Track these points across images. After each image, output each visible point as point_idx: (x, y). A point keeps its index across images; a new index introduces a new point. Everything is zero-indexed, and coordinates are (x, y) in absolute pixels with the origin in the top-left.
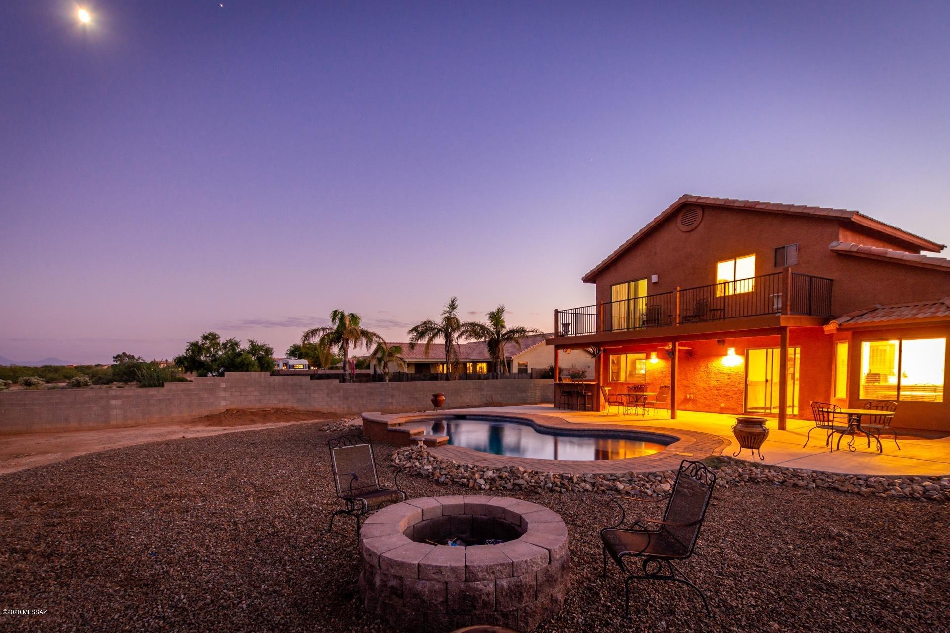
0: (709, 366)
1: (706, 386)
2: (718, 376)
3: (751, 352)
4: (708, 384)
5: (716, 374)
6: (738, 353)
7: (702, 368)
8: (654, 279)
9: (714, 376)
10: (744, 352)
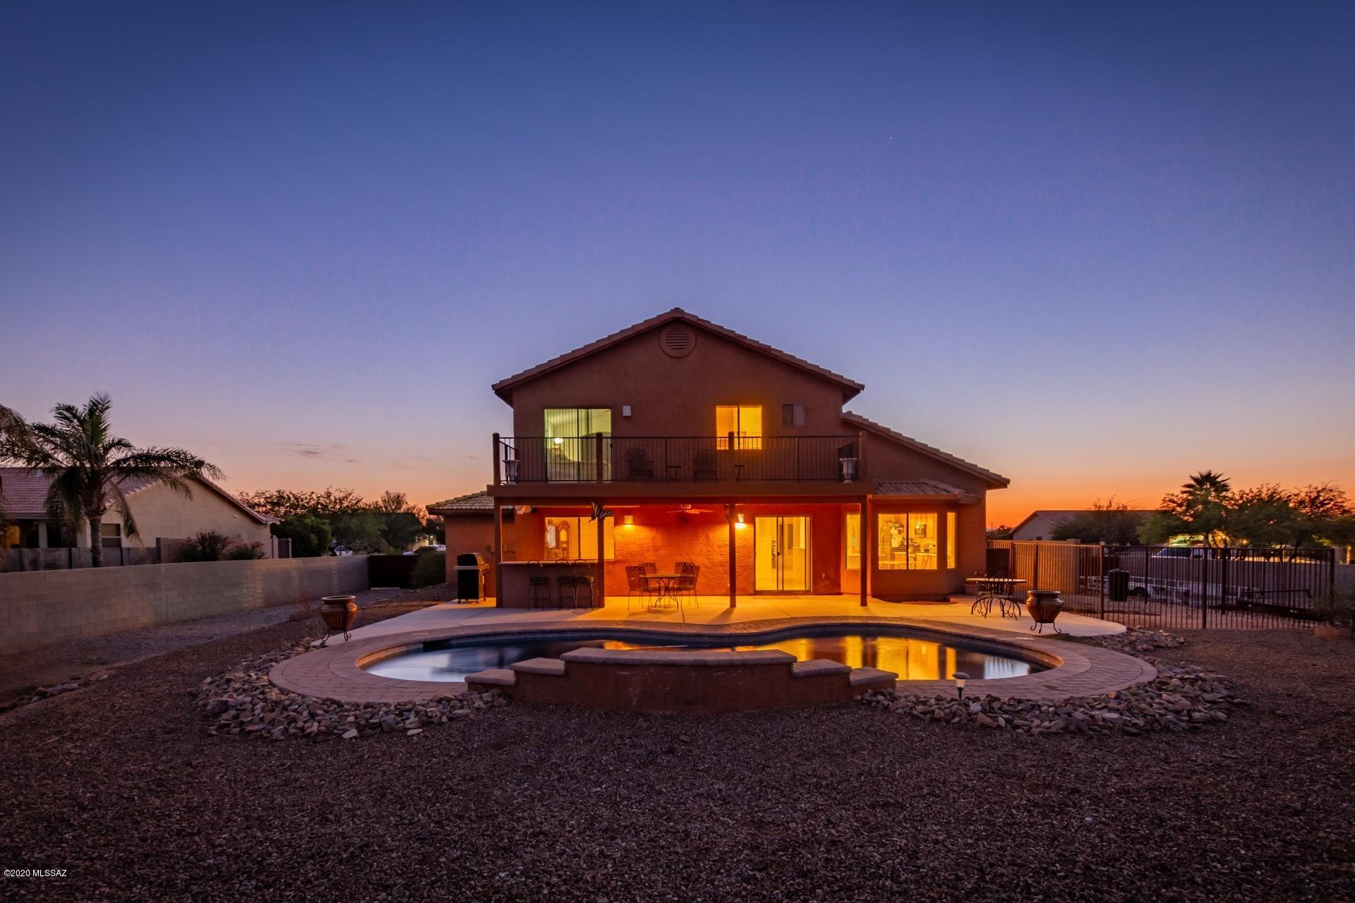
0: (711, 536)
1: (707, 562)
2: (722, 549)
3: (758, 519)
4: (709, 559)
5: (720, 546)
6: (746, 521)
7: (702, 539)
8: (627, 411)
9: (717, 549)
10: (750, 520)
